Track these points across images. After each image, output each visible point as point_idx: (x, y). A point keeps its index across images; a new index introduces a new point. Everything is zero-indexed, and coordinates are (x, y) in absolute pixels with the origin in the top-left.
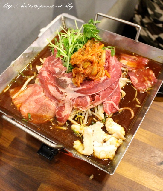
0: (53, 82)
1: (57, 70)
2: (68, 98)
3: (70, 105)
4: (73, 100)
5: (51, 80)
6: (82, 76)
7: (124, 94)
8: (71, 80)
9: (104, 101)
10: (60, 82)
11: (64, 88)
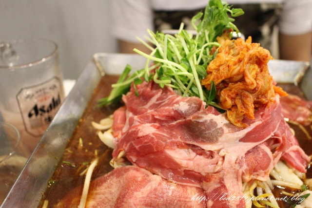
0: (179, 139)
1: (183, 106)
2: (229, 162)
3: (237, 178)
5: (172, 136)
6: (251, 96)
8: (224, 118)
10: (203, 128)
11: (215, 139)
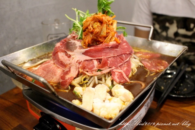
0: (63, 48)
2: (75, 60)
3: (76, 69)
4: (80, 63)
6: (91, 36)
7: (135, 70)
8: (80, 43)
9: (112, 70)
10: (70, 45)
11: (73, 50)
